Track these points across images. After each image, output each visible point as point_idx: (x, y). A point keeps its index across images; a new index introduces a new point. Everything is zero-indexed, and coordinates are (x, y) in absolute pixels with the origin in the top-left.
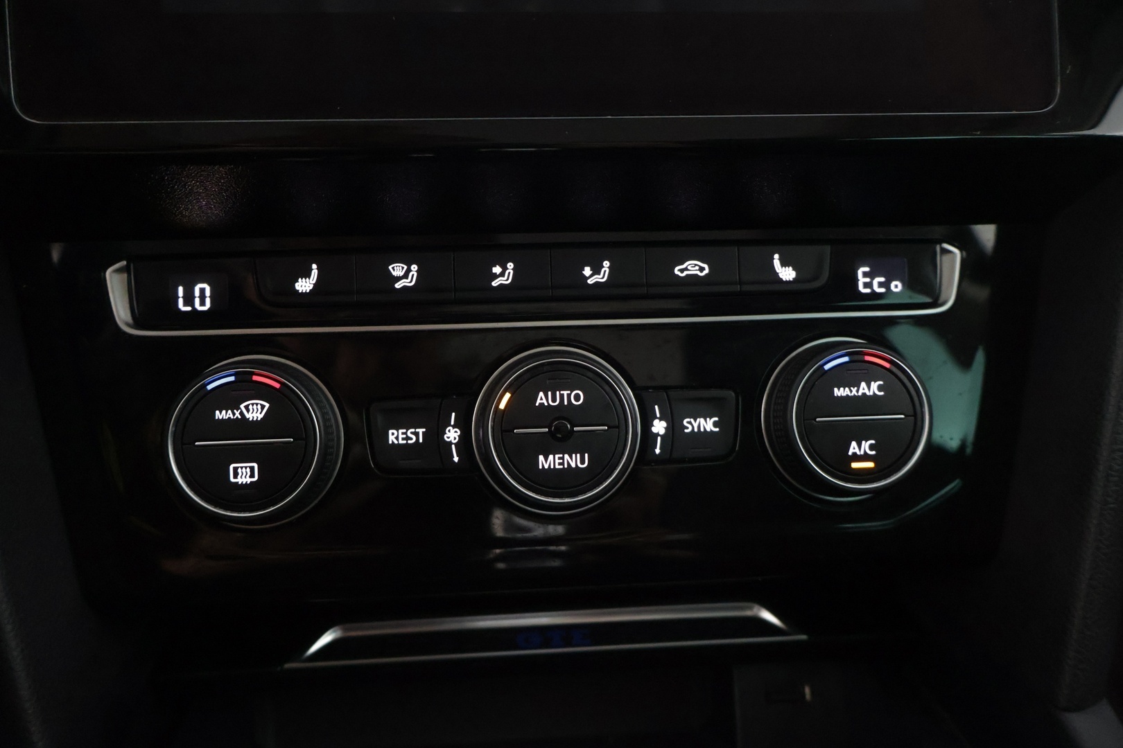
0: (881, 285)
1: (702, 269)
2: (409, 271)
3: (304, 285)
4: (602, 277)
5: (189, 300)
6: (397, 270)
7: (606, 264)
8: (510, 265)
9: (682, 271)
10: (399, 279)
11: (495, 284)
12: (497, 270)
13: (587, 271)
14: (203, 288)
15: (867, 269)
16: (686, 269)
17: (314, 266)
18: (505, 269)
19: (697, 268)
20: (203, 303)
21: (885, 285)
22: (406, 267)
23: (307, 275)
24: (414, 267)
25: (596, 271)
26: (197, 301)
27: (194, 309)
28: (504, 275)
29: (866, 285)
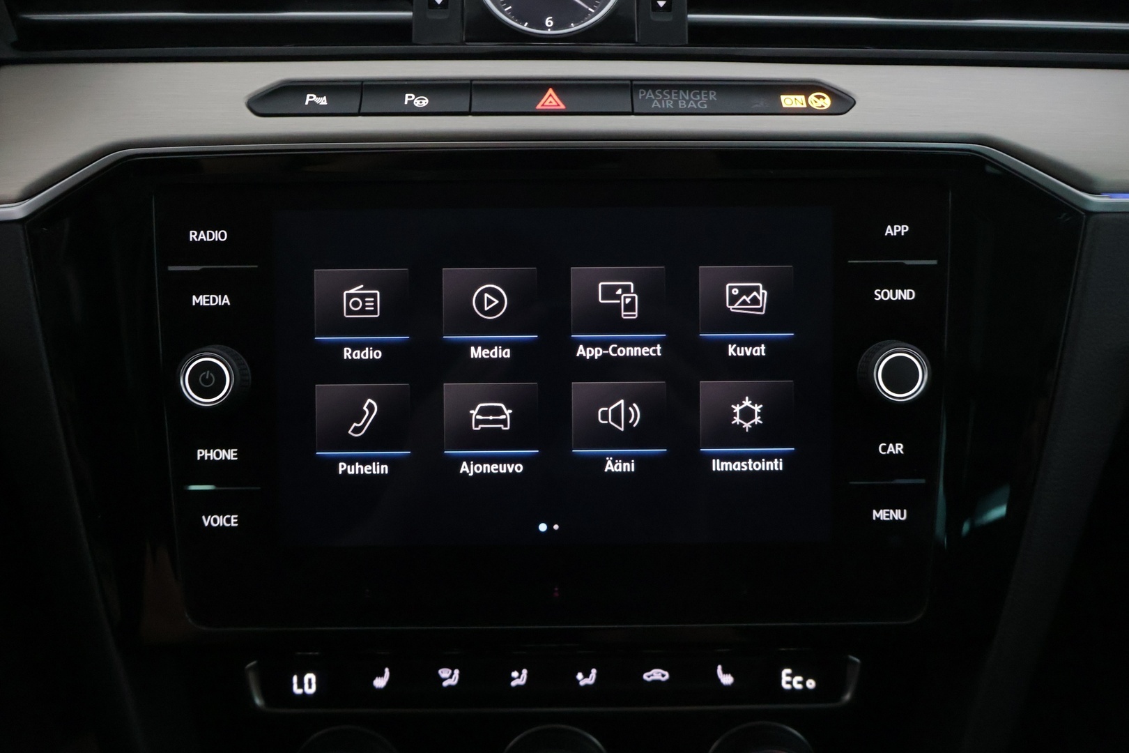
0: (799, 683)
1: (663, 676)
2: (452, 674)
3: (380, 683)
4: (591, 680)
5: (301, 685)
6: (444, 673)
7: (594, 671)
8: (525, 672)
9: (649, 677)
10: (445, 679)
11: (513, 684)
12: (515, 674)
13: (580, 676)
14: (310, 677)
15: (788, 671)
16: (652, 675)
17: (387, 670)
18: (520, 673)
19: (660, 674)
20: (310, 686)
21: (803, 683)
22: (450, 671)
23: (382, 675)
24: (457, 672)
25: (586, 675)
26: (306, 686)
27: (304, 693)
28: (519, 679)
29: (788, 683)
